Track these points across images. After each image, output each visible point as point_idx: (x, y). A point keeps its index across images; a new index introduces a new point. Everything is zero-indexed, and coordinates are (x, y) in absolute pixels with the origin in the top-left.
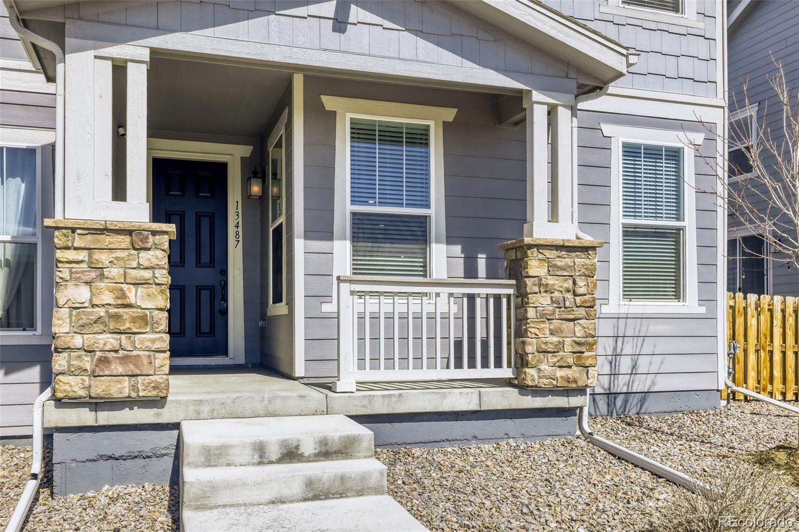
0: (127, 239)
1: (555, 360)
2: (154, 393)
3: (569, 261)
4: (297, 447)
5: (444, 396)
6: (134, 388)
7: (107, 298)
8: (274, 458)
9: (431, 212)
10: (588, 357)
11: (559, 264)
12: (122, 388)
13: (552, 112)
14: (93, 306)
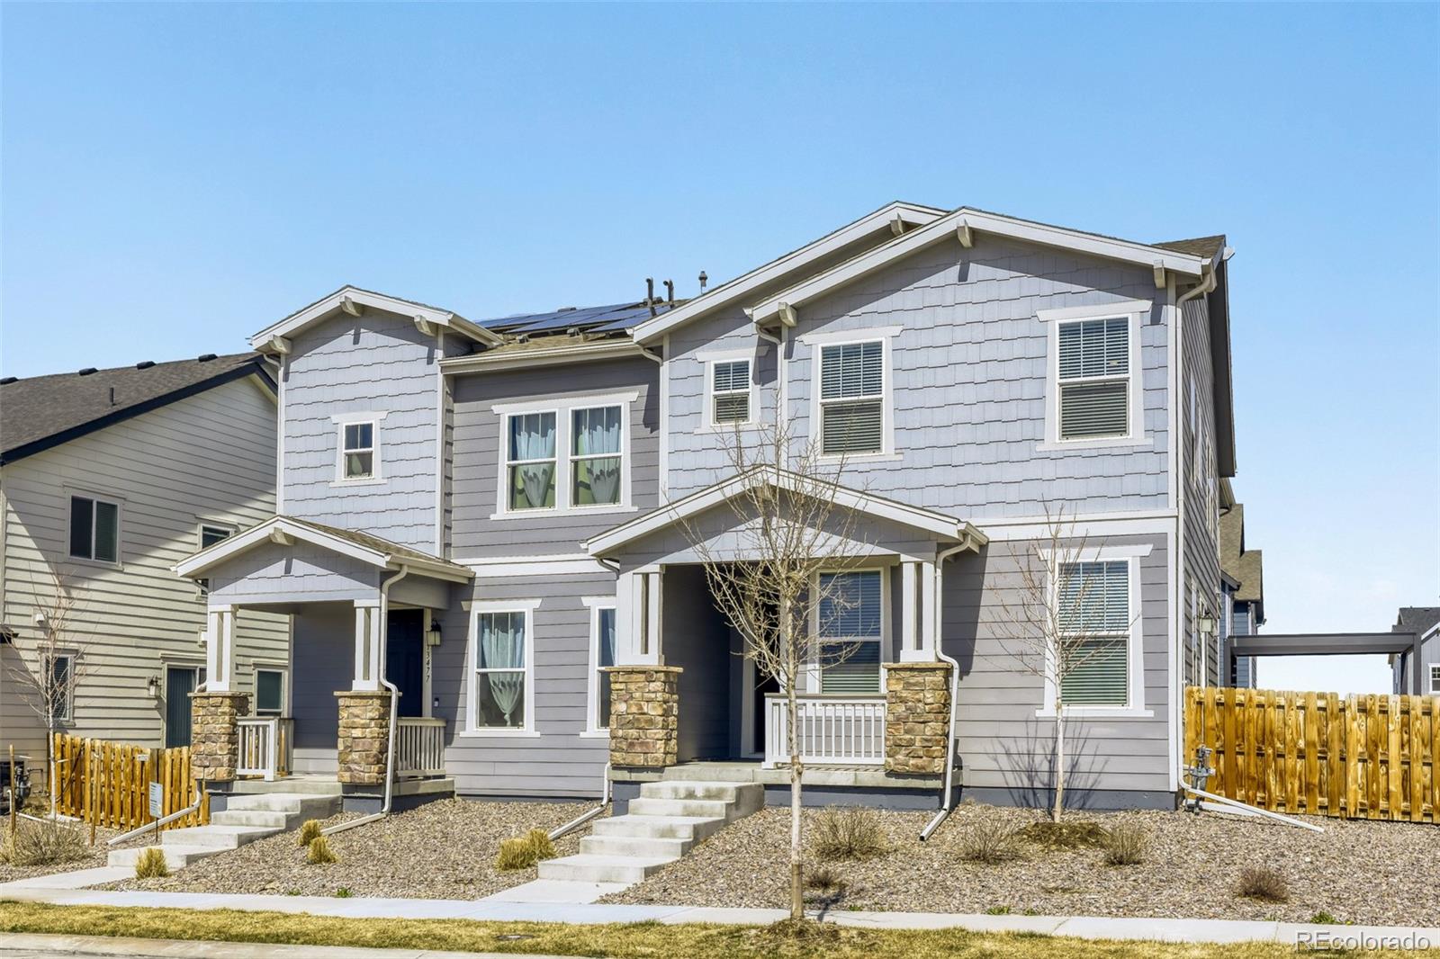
0: (644, 676)
1: (907, 752)
2: (656, 763)
3: (920, 679)
4: (694, 791)
5: (829, 775)
6: (646, 760)
7: (634, 709)
8: (682, 796)
9: (881, 638)
10: (935, 751)
11: (911, 681)
12: (640, 760)
13: (919, 567)
14: (628, 714)
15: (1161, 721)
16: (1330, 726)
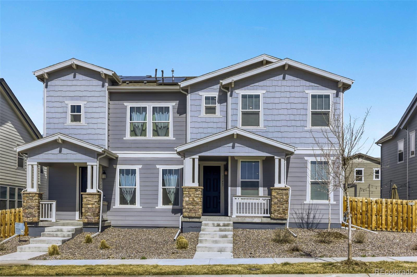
0: (194, 189)
1: (278, 213)
2: (199, 216)
3: (282, 192)
4: (220, 224)
5: (254, 219)
6: (195, 215)
7: (191, 200)
8: (216, 226)
9: (259, 180)
10: (286, 212)
11: (279, 193)
12: (194, 215)
13: (280, 160)
14: (189, 201)
15: (338, 205)
16: (368, 207)
